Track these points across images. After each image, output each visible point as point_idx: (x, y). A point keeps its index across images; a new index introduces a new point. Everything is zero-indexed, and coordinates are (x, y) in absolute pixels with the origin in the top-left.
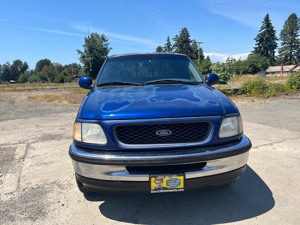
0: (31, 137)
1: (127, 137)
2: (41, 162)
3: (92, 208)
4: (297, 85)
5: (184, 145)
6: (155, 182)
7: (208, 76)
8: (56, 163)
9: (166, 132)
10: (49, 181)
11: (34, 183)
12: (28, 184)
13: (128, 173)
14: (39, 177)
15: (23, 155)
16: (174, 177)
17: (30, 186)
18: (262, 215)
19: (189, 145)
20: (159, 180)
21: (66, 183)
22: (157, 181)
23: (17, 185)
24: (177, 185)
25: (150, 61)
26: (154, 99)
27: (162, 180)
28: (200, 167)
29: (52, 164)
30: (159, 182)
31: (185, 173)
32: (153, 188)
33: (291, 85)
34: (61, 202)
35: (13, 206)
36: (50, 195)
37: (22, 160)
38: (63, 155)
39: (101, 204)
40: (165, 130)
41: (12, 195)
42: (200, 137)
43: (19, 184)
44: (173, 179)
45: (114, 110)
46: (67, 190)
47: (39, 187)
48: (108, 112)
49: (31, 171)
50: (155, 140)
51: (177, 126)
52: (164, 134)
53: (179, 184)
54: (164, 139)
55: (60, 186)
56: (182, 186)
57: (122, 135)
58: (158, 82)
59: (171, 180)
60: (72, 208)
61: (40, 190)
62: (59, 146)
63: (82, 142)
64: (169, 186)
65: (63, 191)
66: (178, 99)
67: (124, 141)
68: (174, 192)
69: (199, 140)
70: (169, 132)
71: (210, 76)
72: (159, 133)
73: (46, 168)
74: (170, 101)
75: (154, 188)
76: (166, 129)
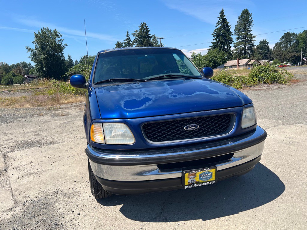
0: (4, 146)
1: (155, 134)
2: (29, 172)
3: (112, 213)
4: (258, 77)
5: (212, 138)
6: (189, 177)
7: (204, 69)
8: (48, 172)
9: (194, 126)
10: (50, 192)
11: (33, 195)
12: (26, 197)
13: (160, 171)
14: (35, 188)
15: (4, 167)
16: (207, 170)
17: (29, 199)
18: (278, 197)
19: (216, 137)
20: (192, 175)
21: (70, 191)
22: (191, 176)
23: (13, 200)
24: (209, 178)
25: (146, 56)
26: (174, 94)
27: (195, 174)
28: (227, 158)
29: (44, 173)
30: (192, 177)
31: (216, 165)
32: (186, 184)
33: (253, 78)
34: (75, 211)
35: (20, 223)
36: (58, 206)
37: (4, 172)
38: (52, 162)
39: (120, 208)
40: (193, 125)
41: (12, 211)
42: (224, 129)
43: (15, 199)
44: (206, 173)
45: (138, 108)
46: (75, 198)
47: (40, 200)
48: (132, 110)
49: (22, 183)
50: (183, 135)
51: (204, 120)
52: (192, 129)
53: (211, 176)
54: (192, 134)
55: (65, 195)
56: (213, 178)
57: (150, 133)
58: (161, 77)
59: (203, 174)
60: (91, 216)
61: (44, 202)
62: (43, 153)
63: (106, 144)
64: (202, 179)
65: (71, 200)
66: (198, 93)
67: (152, 139)
68: (207, 185)
69: (224, 132)
70: (196, 127)
71: (205, 70)
72: (187, 128)
73: (39, 178)
74: (191, 95)
76: (193, 123)
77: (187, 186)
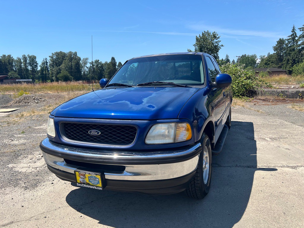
6: (79, 176)
9: (96, 132)
13: (65, 164)
19: (113, 147)
20: (82, 175)
24: (97, 183)
25: (156, 62)
27: (84, 175)
30: (82, 177)
41: (35, 169)
44: (93, 177)
50: (88, 138)
52: (94, 134)
56: (100, 185)
60: (55, 187)
63: (47, 134)
64: (91, 182)
66: (123, 101)
70: (98, 133)
72: (90, 132)
74: (112, 103)
75: (79, 182)
76: (96, 129)
77: (79, 183)
